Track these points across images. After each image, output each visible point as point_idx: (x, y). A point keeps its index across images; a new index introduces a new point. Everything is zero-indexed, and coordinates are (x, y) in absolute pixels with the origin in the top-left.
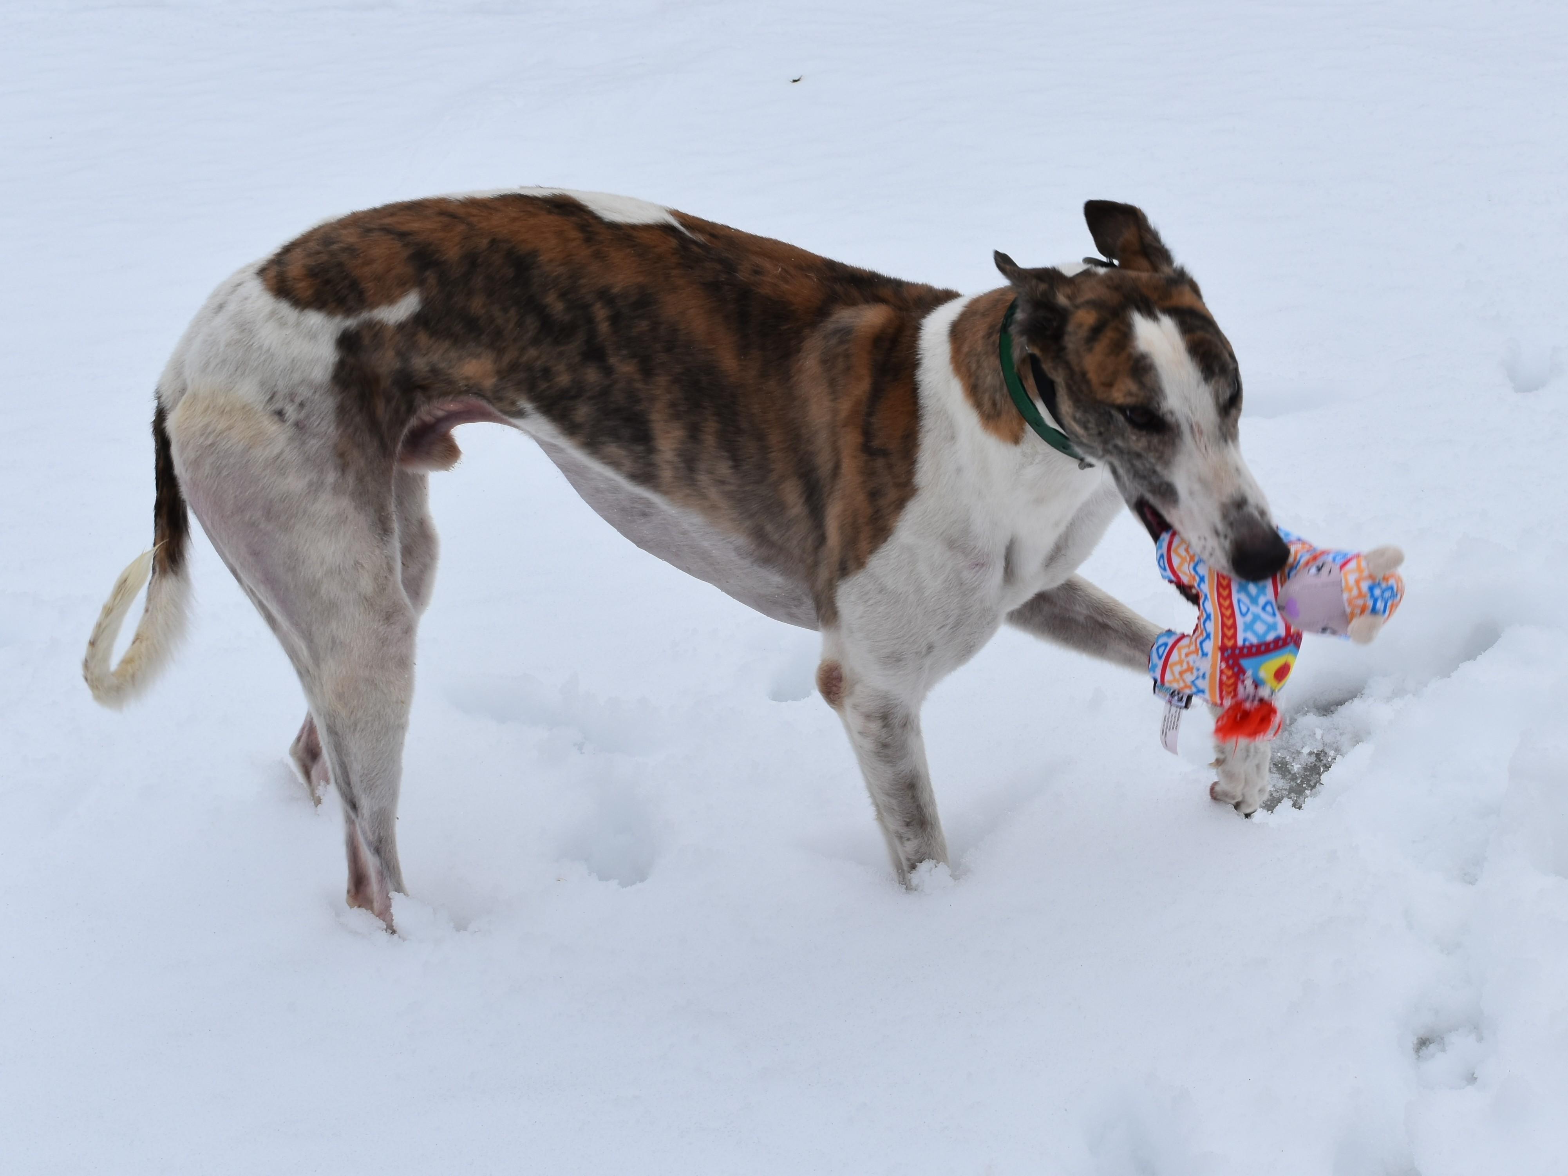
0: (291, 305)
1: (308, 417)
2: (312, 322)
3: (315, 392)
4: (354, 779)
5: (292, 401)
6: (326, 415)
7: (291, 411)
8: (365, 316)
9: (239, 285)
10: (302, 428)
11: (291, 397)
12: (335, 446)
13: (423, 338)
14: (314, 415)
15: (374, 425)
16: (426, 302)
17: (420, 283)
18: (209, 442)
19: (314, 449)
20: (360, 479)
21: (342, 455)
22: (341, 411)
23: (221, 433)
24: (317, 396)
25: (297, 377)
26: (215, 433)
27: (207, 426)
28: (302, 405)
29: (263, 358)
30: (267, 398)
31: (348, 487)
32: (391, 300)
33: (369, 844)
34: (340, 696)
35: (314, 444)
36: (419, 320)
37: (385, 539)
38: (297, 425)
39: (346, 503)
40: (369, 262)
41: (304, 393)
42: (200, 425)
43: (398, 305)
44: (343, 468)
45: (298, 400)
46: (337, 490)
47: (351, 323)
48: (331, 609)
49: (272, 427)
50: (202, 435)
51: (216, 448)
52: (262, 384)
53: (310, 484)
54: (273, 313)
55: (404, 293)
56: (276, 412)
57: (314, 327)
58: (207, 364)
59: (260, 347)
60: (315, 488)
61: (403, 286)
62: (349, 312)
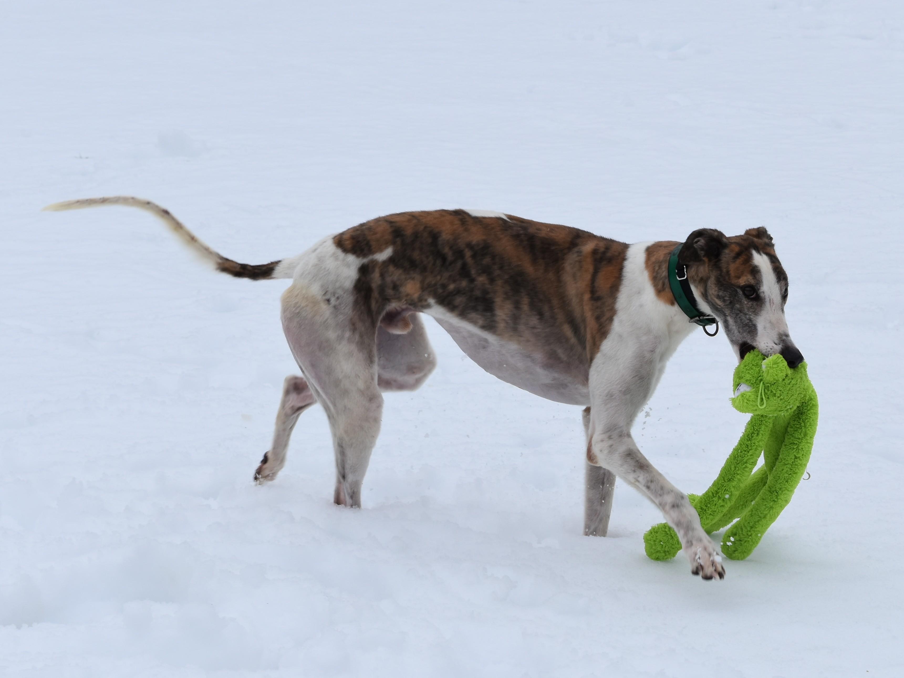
0: (342, 251)
1: (340, 304)
2: (349, 260)
3: (344, 293)
4: (347, 466)
5: (334, 295)
6: (348, 304)
7: (333, 301)
8: (370, 257)
9: (325, 242)
10: (336, 309)
11: (334, 294)
12: (351, 319)
13: (391, 268)
14: (342, 304)
15: (369, 311)
16: (395, 252)
17: (394, 243)
18: (297, 311)
19: (341, 320)
20: (361, 336)
21: (354, 324)
22: (356, 303)
23: (303, 308)
24: (345, 295)
25: (338, 285)
26: (300, 307)
27: (296, 303)
28: (338, 298)
29: (325, 273)
30: (323, 293)
31: (355, 339)
32: (381, 250)
33: (349, 494)
34: (346, 432)
35: (341, 317)
36: (391, 260)
37: (371, 365)
38: (335, 307)
39: (353, 347)
40: (375, 233)
41: (340, 292)
42: (294, 302)
43: (384, 252)
44: (354, 329)
45: (337, 296)
46: (350, 340)
47: (365, 261)
48: (345, 392)
49: (324, 306)
50: (294, 307)
51: (300, 314)
52: (322, 286)
53: (338, 336)
54: (334, 254)
55: (386, 247)
56: (326, 300)
57: (350, 262)
58: (302, 274)
59: (325, 268)
60: (340, 338)
61: (387, 244)
62: (365, 256)
